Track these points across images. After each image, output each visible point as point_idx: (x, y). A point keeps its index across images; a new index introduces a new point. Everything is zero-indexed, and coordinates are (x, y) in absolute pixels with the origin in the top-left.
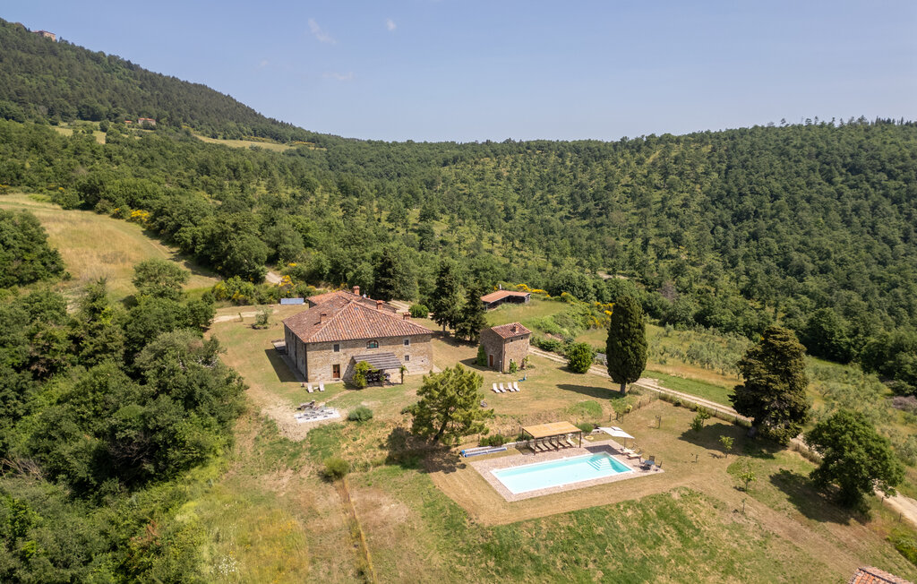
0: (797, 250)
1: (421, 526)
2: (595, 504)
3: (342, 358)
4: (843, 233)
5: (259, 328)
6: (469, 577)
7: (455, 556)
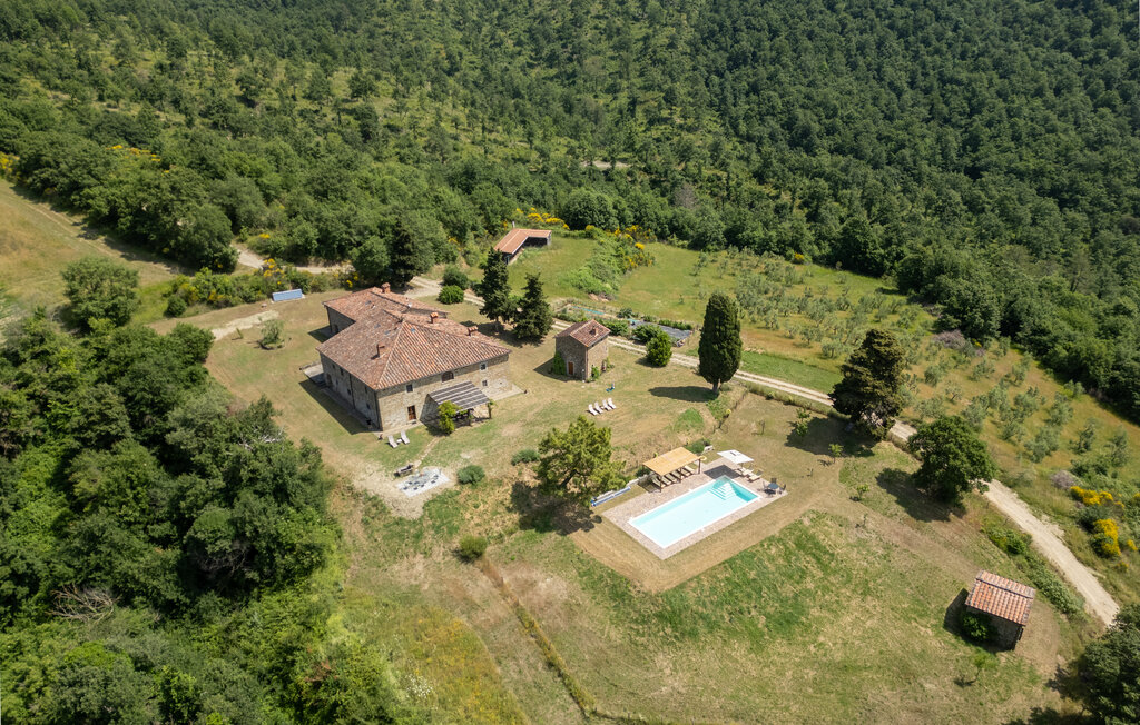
0: (802, 106)
1: (585, 599)
2: (742, 547)
3: (417, 398)
4: (848, 80)
5: (272, 348)
6: (651, 647)
7: (632, 628)
